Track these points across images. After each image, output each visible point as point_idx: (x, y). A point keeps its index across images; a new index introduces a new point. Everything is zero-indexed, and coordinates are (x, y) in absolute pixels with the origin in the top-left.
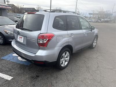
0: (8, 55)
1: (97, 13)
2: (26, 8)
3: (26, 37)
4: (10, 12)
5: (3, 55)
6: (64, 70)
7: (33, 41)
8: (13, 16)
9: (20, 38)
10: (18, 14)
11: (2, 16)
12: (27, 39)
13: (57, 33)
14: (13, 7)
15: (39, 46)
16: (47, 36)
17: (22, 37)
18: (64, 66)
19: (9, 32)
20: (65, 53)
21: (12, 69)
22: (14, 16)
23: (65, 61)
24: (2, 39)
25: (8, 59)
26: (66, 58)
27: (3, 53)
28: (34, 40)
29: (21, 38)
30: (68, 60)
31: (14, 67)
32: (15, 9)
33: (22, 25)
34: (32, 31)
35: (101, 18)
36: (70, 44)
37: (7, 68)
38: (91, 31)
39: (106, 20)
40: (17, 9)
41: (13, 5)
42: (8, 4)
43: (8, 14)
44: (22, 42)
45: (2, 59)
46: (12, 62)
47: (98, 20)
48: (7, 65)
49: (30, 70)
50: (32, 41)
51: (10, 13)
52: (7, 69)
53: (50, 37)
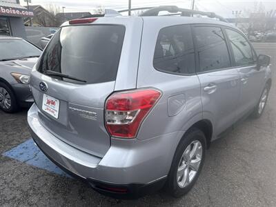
0: (24, 145)
1: (247, 17)
2: (69, 14)
3: (67, 102)
4: (34, 25)
5: (10, 145)
6: (186, 197)
7: (91, 118)
8: (39, 33)
9: (48, 102)
10: (51, 29)
11: (12, 35)
12: (69, 110)
13: (168, 84)
14: (39, 11)
15: (110, 135)
16: (135, 100)
17: (54, 100)
18: (187, 184)
19: (26, 77)
20: (189, 146)
21: (31, 191)
22: (42, 34)
23: (190, 169)
24: (8, 96)
25: (22, 159)
26: (193, 161)
27: (11, 138)
28: (94, 115)
29: (53, 103)
30: (198, 166)
31: (37, 186)
32: (43, 18)
33: (56, 56)
34: (84, 82)
35: (256, 30)
36: (206, 116)
37: (18, 189)
38: (258, 68)
39: (269, 34)
40: (49, 17)
41: (40, 7)
42: (28, 7)
43: (26, 30)
44: (56, 117)
45: (6, 157)
46: (31, 167)
47: (251, 36)
48: (17, 177)
49: (82, 198)
50: (87, 117)
51: (34, 28)
52: (18, 194)
53: (147, 103)
